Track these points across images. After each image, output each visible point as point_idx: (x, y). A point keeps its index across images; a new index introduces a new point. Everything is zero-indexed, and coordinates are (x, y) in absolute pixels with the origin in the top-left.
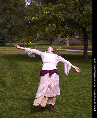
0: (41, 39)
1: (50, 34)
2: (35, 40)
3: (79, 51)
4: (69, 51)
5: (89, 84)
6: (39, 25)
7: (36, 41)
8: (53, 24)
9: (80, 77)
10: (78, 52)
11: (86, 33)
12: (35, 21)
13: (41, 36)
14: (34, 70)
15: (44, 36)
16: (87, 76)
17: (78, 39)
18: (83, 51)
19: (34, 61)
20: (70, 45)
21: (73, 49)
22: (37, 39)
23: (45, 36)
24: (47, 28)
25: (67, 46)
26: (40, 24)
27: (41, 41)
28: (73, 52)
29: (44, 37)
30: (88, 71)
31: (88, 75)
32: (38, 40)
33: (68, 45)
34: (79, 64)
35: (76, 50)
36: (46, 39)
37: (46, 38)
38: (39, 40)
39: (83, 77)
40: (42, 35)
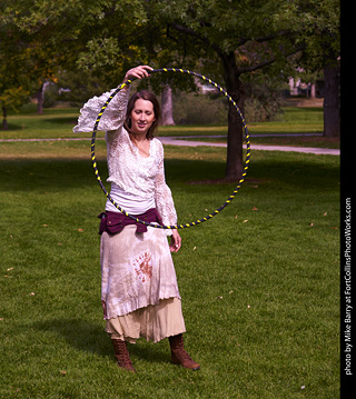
0: (62, 98)
1: (95, 79)
2: (36, 102)
3: (212, 145)
4: (174, 147)
5: (238, 270)
6: (50, 46)
7: (42, 109)
8: (106, 40)
9: (208, 243)
10: (210, 151)
11: (238, 75)
12: (31, 27)
13: (59, 85)
14: (30, 223)
15: (73, 86)
16: (235, 241)
17: (213, 96)
18: (226, 146)
19: (32, 189)
20: (179, 123)
21: (189, 140)
22: (46, 99)
23: (77, 88)
24: (83, 57)
25: (167, 125)
26: (53, 40)
27: (60, 106)
28: (190, 148)
29: (73, 91)
30: (241, 221)
31: (239, 237)
32: (48, 104)
33: (170, 121)
34: (207, 198)
35: (202, 140)
36: (80, 98)
37: (80, 93)
38: (51, 105)
39: (218, 243)
40: (64, 83)
